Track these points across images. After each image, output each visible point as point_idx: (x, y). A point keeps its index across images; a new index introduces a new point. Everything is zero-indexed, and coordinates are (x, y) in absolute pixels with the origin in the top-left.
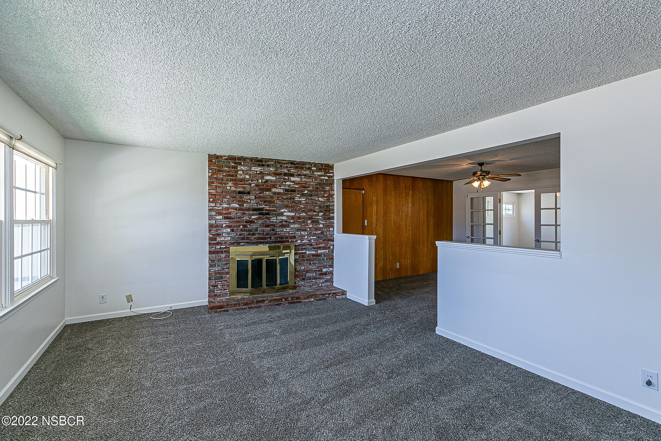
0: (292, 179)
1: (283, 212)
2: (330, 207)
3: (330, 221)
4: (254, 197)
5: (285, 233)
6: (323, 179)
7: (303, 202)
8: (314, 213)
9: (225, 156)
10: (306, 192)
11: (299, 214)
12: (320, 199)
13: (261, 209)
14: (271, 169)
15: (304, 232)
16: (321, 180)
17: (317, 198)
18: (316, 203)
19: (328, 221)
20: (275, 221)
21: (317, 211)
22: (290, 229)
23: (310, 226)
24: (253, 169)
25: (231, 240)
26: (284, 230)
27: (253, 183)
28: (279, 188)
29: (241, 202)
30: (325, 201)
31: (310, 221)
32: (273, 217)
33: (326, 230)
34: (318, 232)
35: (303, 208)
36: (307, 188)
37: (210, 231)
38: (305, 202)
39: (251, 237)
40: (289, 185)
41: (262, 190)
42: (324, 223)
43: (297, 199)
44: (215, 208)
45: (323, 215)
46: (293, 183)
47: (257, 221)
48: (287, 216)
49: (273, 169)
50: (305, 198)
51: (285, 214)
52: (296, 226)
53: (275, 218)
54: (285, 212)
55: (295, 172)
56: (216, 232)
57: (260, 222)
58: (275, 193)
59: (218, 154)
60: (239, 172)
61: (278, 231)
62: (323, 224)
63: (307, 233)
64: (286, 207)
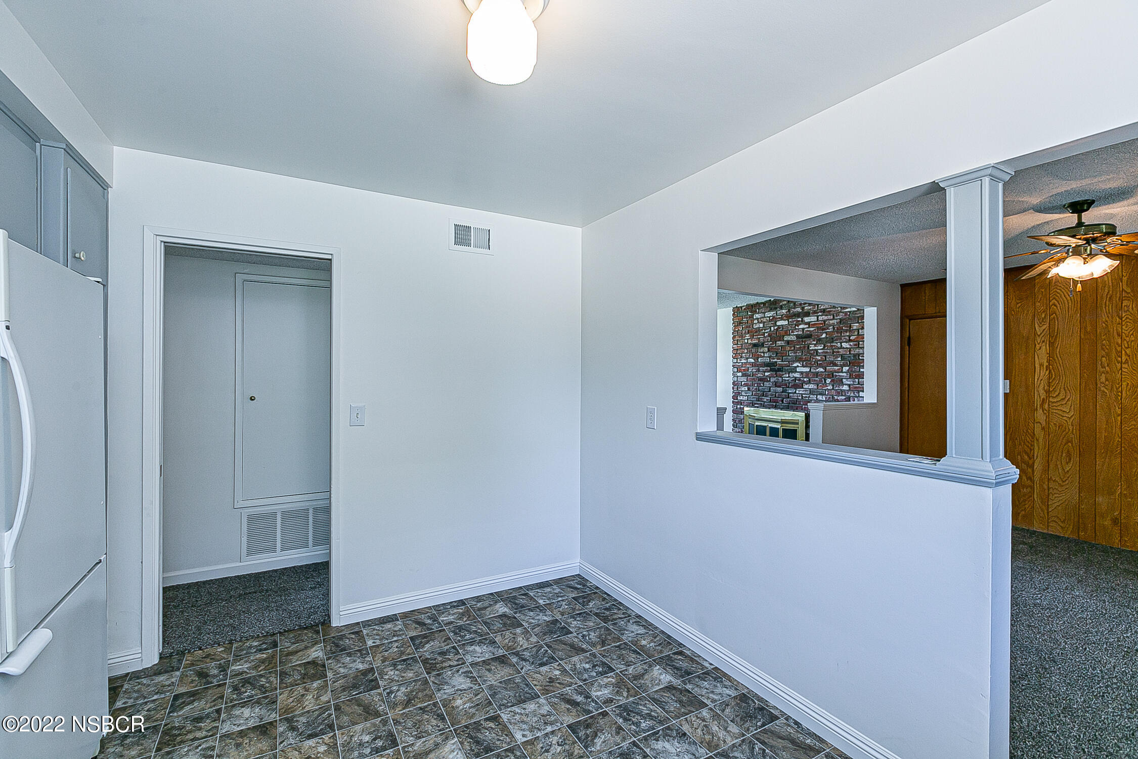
0: (807, 319)
1: (796, 367)
2: (860, 357)
3: (860, 380)
4: (766, 349)
5: (797, 396)
6: (849, 312)
7: (820, 351)
8: (835, 368)
9: (744, 306)
10: (824, 336)
11: (815, 370)
12: (844, 345)
13: (775, 364)
14: (783, 311)
15: (821, 396)
16: (846, 313)
17: (839, 344)
18: (838, 352)
19: (857, 380)
20: (787, 379)
21: (839, 363)
22: (803, 391)
23: (829, 388)
24: (767, 314)
25: (748, 400)
26: (797, 392)
27: (766, 333)
28: (792, 335)
29: (756, 358)
30: (852, 348)
31: (830, 380)
32: (785, 374)
33: (852, 395)
34: (841, 397)
35: (819, 361)
36: (825, 329)
37: (733, 388)
38: (822, 351)
39: (764, 399)
40: (803, 329)
41: (774, 340)
42: (849, 383)
43: (812, 347)
44: (737, 364)
45: (848, 370)
46: (807, 326)
47: (770, 379)
48: (802, 373)
49: (786, 311)
50: (823, 345)
51: (798, 369)
52: (812, 386)
53: (787, 376)
54: (798, 366)
55: (811, 309)
56: (738, 390)
57: (772, 380)
58: (788, 342)
59: (738, 306)
60: (755, 322)
61: (791, 393)
62: (849, 385)
63: (826, 398)
64: (799, 360)
